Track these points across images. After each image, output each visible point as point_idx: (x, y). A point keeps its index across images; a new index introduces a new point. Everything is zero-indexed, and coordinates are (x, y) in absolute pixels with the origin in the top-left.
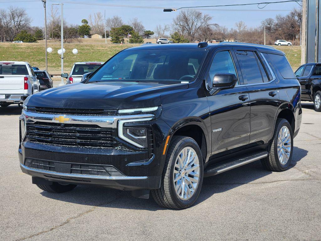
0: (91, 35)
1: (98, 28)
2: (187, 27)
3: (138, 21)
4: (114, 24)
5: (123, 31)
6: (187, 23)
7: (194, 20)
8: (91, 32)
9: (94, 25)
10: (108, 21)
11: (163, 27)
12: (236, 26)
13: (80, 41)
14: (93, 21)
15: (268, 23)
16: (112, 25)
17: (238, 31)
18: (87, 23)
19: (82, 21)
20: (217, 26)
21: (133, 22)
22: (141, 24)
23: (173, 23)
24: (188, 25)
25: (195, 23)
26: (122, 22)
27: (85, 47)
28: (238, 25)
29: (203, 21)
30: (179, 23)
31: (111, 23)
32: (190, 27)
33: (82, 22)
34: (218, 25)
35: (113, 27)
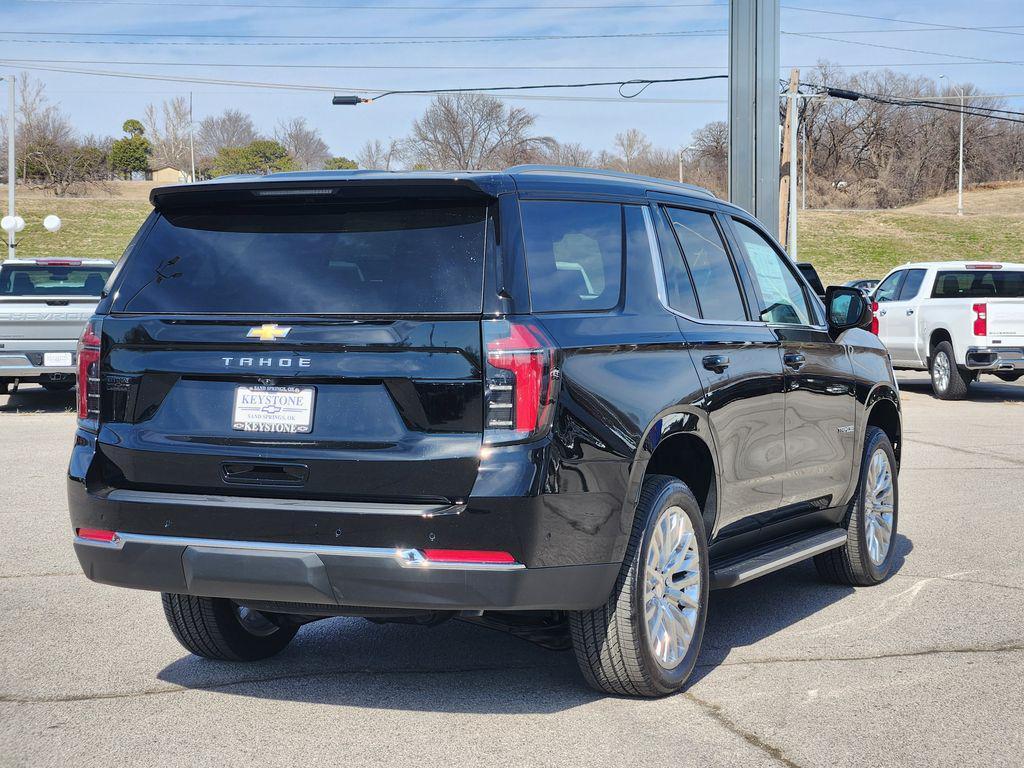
0: (151, 171)
1: (177, 147)
2: (455, 148)
3: (308, 128)
4: (225, 135)
5: (257, 159)
6: (456, 135)
7: (476, 127)
8: (152, 161)
9: (163, 138)
10: (209, 126)
11: (386, 148)
12: (616, 144)
13: (110, 191)
14: (160, 125)
15: (713, 136)
16: (221, 138)
17: (625, 159)
18: (142, 132)
19: (126, 124)
20: (551, 144)
21: (290, 129)
22: (317, 137)
23: (412, 135)
24: (460, 142)
25: (482, 136)
26: (252, 129)
27: (123, 211)
28: (625, 142)
29: (507, 129)
30: (431, 136)
31: (218, 133)
32: (466, 146)
33: (125, 130)
34: (554, 142)
35: (224, 146)
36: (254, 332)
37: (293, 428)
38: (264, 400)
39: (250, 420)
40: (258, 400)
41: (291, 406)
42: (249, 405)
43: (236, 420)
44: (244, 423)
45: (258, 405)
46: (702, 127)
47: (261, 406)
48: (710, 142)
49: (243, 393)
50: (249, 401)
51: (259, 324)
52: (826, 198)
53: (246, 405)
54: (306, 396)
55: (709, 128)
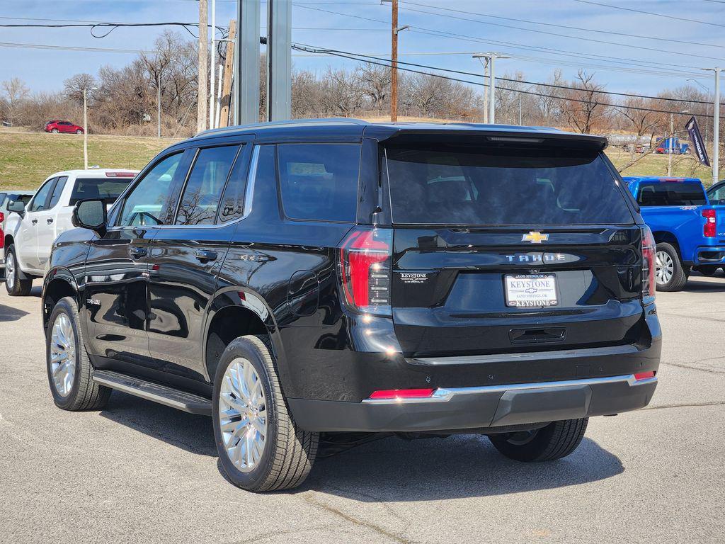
17: (9, 100)
28: (10, 87)
36: (526, 237)
37: (547, 303)
38: (526, 285)
39: (520, 299)
40: (521, 284)
41: (543, 287)
42: (515, 289)
43: (510, 300)
44: (515, 302)
45: (522, 288)
46: (71, 77)
47: (525, 289)
48: (76, 88)
49: (510, 280)
50: (516, 285)
51: (527, 232)
52: (172, 130)
53: (514, 289)
54: (550, 280)
55: (76, 79)
